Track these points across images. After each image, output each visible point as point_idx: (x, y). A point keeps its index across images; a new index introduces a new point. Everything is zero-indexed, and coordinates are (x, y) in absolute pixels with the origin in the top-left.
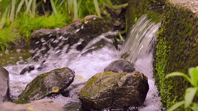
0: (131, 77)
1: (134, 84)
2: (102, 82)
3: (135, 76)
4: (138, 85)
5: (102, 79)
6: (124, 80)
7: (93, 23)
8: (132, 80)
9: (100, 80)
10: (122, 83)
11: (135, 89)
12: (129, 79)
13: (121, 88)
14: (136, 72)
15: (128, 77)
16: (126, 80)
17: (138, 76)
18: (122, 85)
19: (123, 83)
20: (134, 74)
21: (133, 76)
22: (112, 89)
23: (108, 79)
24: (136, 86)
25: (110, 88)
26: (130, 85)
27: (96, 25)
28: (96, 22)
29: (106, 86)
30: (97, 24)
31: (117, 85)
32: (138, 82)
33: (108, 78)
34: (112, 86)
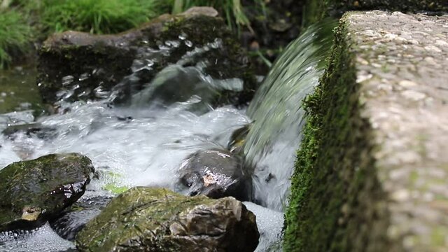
0: (206, 214)
1: (211, 232)
2: (136, 215)
3: (217, 212)
4: (221, 236)
5: (139, 207)
6: (186, 220)
7: (197, 29)
8: (208, 222)
9: (133, 209)
10: (180, 226)
11: (214, 246)
12: (200, 218)
13: (176, 240)
14: (222, 202)
15: (199, 213)
16: (193, 220)
17: (227, 213)
18: (179, 232)
19: (183, 228)
20: (214, 206)
21: (212, 211)
22: (154, 239)
23: (152, 209)
24: (216, 238)
25: (148, 238)
26: (200, 234)
27: (204, 35)
28: (205, 30)
29: (140, 227)
30: (206, 32)
31: (168, 232)
32: (223, 228)
33: (150, 208)
34: (155, 232)
